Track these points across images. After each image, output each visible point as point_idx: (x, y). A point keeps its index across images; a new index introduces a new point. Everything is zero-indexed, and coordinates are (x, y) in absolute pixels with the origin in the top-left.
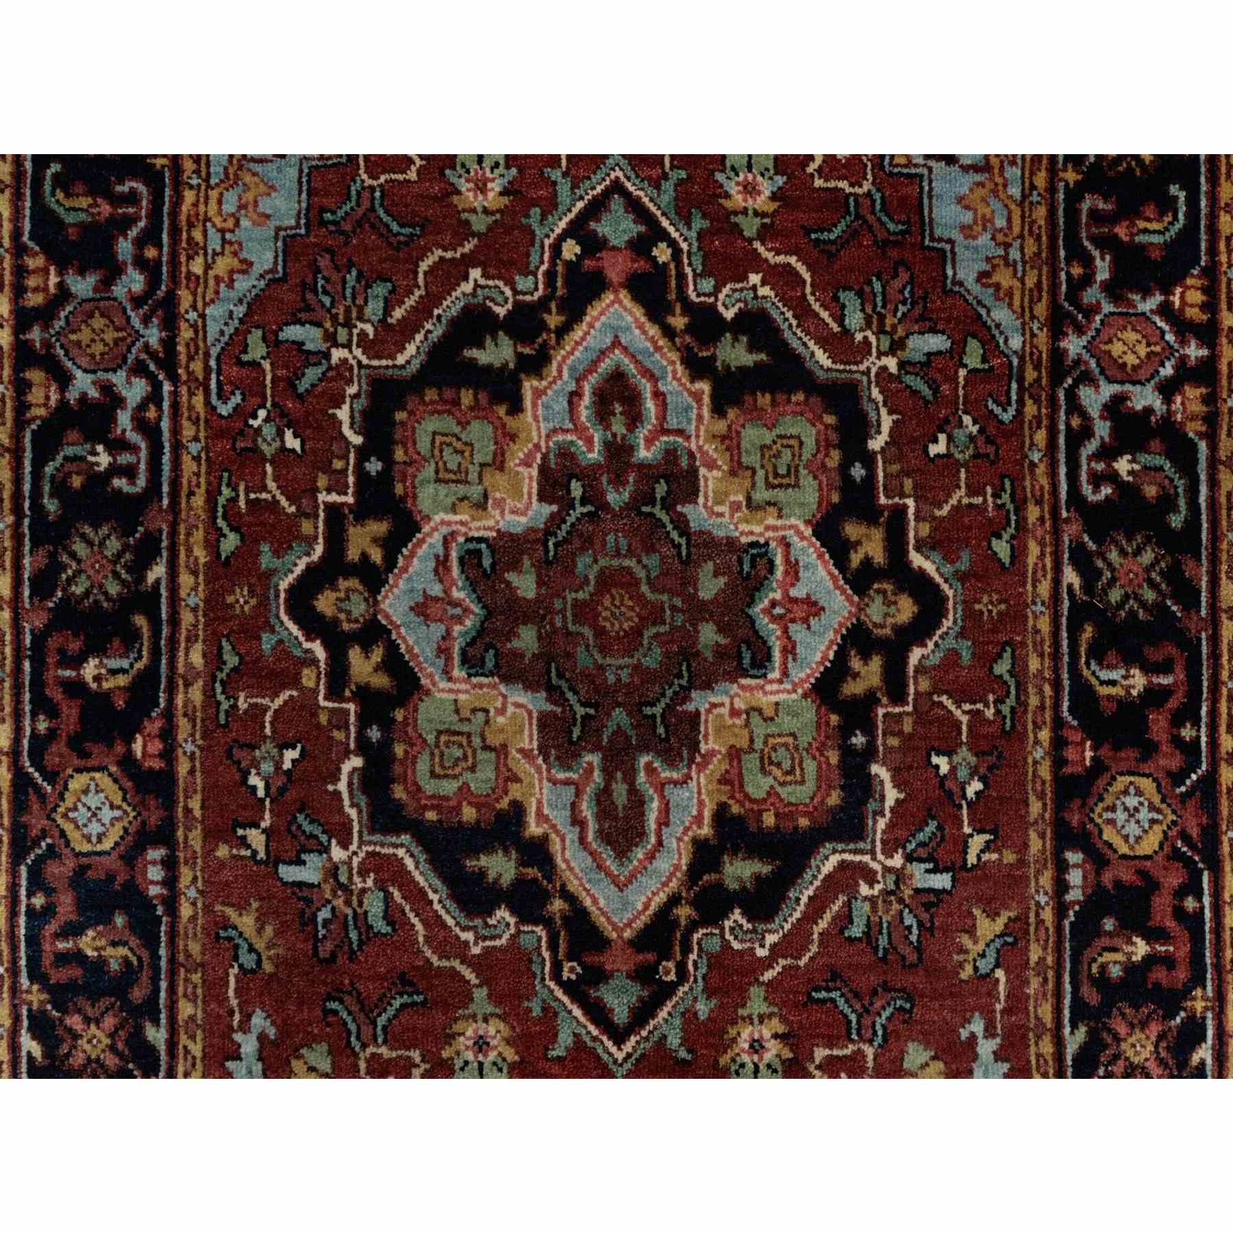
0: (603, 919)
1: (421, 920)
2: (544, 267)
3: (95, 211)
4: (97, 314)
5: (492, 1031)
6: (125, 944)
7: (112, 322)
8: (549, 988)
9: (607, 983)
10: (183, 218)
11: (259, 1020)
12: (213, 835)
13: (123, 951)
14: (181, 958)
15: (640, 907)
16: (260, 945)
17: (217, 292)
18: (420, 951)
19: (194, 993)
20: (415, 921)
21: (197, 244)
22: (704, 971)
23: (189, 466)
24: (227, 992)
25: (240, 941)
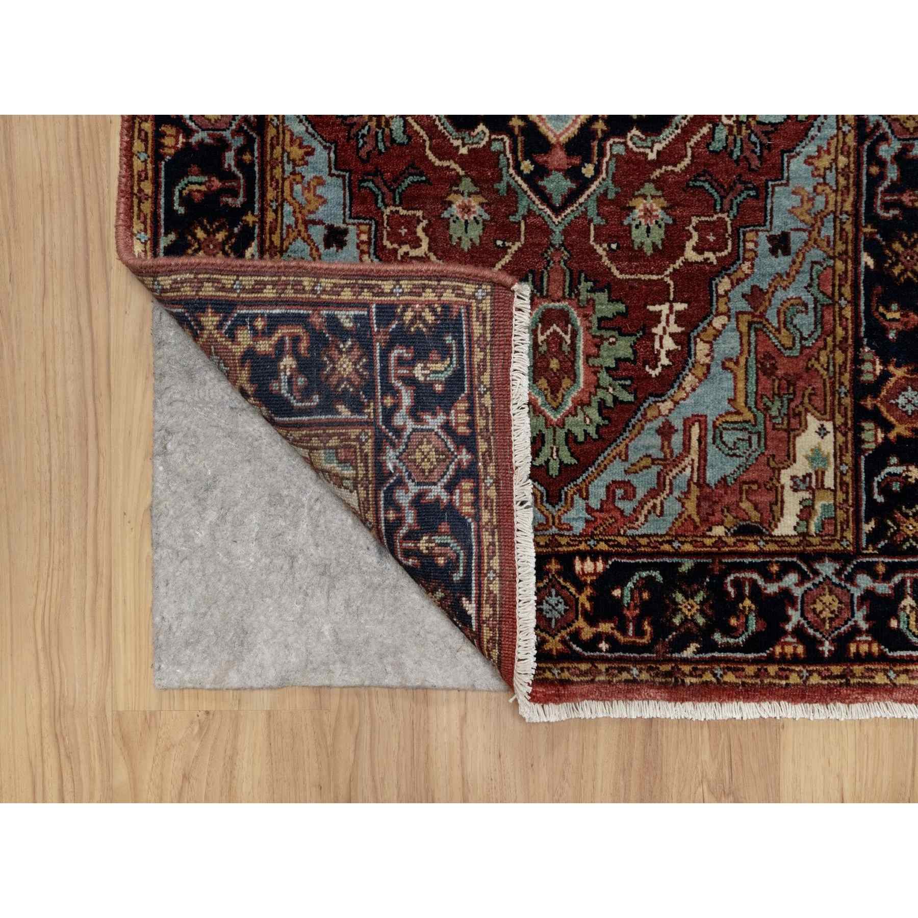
2: (606, 159)
4: (911, 130)
7: (901, 125)
10: (852, 193)
21: (843, 175)
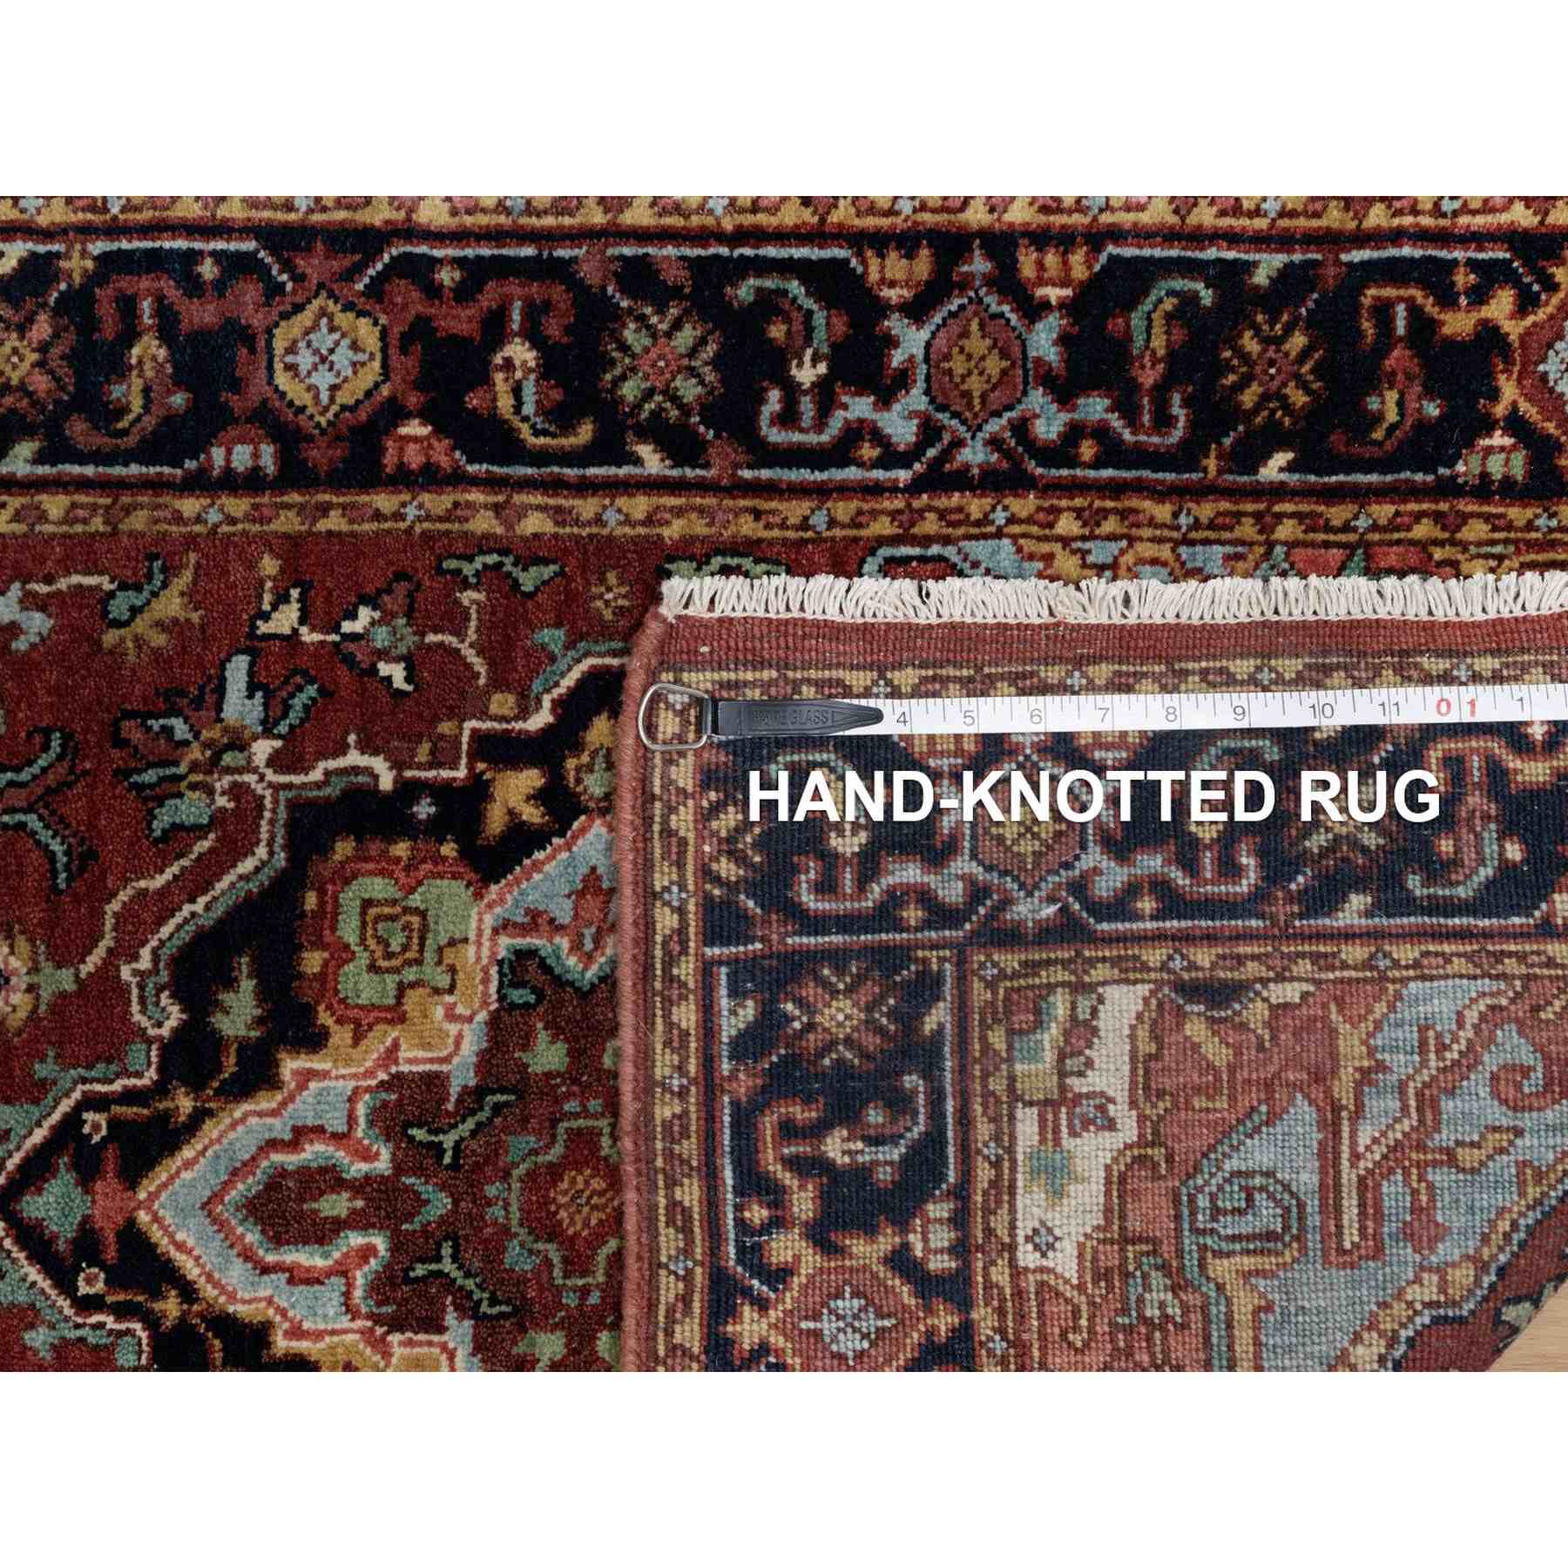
0: (164, 1177)
1: (169, 883)
3: (1147, 361)
4: (1005, 364)
5: (16, 998)
6: (146, 408)
7: (994, 388)
8: (72, 1090)
9: (76, 1185)
10: (1134, 503)
11: (37, 623)
12: (292, 549)
13: (137, 405)
14: (126, 500)
15: (180, 1237)
16: (140, 625)
17: (1031, 557)
18: (126, 881)
19: (76, 520)
20: (168, 875)
21: (1098, 525)
22: (91, 1340)
23: (795, 510)
24: (77, 572)
25: (146, 594)
